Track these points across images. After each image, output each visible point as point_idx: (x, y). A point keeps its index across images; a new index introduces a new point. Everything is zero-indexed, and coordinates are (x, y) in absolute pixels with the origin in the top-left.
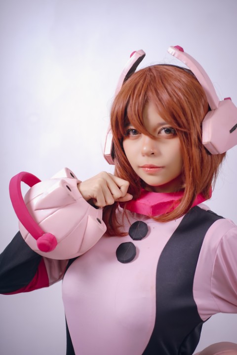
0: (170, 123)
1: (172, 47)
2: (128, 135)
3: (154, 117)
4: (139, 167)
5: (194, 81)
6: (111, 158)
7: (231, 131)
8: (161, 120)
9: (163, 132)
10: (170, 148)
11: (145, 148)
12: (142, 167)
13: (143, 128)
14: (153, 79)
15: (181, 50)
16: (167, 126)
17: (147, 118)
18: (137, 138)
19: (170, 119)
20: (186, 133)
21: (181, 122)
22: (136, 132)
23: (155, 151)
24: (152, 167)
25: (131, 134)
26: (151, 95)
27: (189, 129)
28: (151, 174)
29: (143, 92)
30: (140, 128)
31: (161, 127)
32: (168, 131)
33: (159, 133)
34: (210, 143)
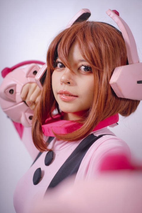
2: (55, 66)
4: (58, 94)
5: (120, 38)
6: (39, 83)
7: (139, 83)
8: (82, 58)
9: (83, 67)
11: (63, 78)
15: (117, 13)
21: (96, 62)
22: (63, 66)
23: (71, 81)
25: (59, 65)
32: (88, 69)
33: (79, 69)
34: (115, 84)
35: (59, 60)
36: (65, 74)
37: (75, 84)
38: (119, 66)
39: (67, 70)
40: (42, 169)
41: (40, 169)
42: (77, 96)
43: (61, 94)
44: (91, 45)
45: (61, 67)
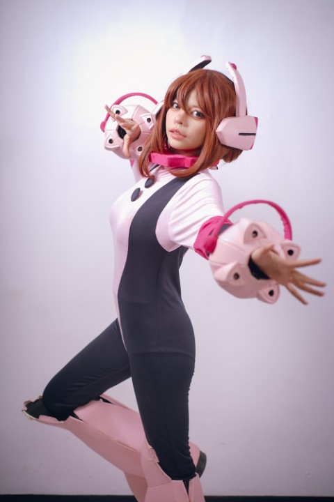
0: (202, 109)
1: (229, 63)
2: (172, 105)
3: (193, 100)
5: (232, 91)
6: (154, 118)
7: (240, 134)
8: (197, 104)
9: (195, 113)
10: (195, 125)
11: (177, 119)
13: (184, 105)
14: (204, 77)
15: (235, 67)
16: (199, 110)
17: (188, 99)
18: (176, 111)
19: (202, 106)
20: (210, 120)
21: (208, 111)
22: (178, 107)
23: (183, 122)
25: (175, 105)
26: (198, 87)
29: (192, 82)
30: (181, 104)
31: (195, 109)
32: (199, 114)
33: (192, 113)
34: (220, 132)
35: (176, 101)
36: (179, 115)
37: (187, 126)
38: (226, 117)
39: (182, 112)
40: (141, 190)
41: (139, 189)
42: (185, 136)
43: (172, 131)
44: (206, 95)
45: (177, 107)
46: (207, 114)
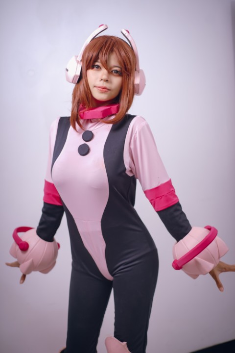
2: (93, 68)
4: (95, 87)
10: (116, 81)
11: (103, 77)
12: (96, 87)
16: (118, 69)
17: (109, 60)
19: (120, 63)
20: (128, 75)
21: (127, 69)
22: (97, 68)
24: (104, 88)
27: (130, 74)
28: (102, 92)
29: (111, 46)
31: (115, 68)
32: (116, 71)
34: (138, 85)
36: (104, 74)
46: (126, 71)
